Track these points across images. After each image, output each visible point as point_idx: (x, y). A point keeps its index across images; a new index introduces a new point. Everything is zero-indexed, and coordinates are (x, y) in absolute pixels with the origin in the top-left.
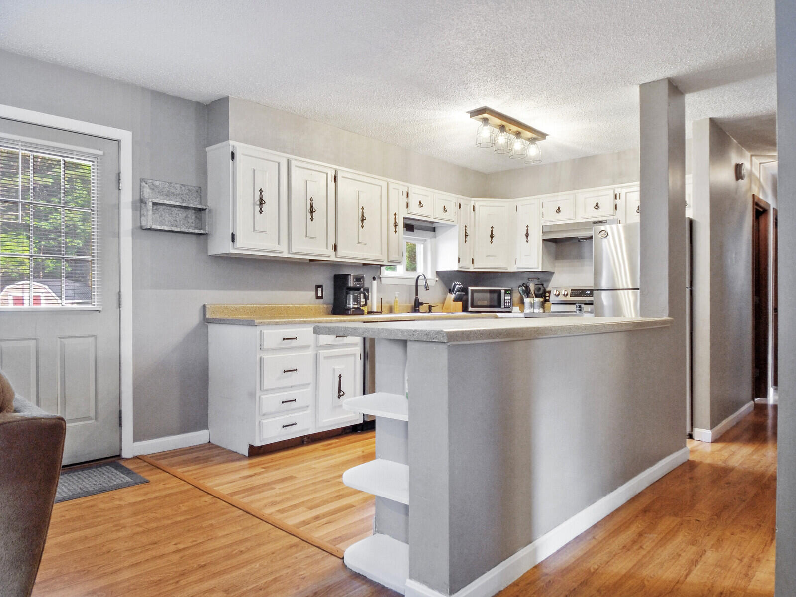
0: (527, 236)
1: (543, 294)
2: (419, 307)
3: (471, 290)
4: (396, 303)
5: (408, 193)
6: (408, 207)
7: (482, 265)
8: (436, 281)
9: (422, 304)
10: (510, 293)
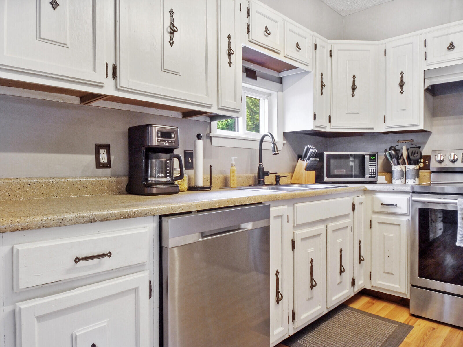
0: (402, 85)
2: (264, 178)
3: (327, 155)
4: (233, 172)
5: (248, 10)
6: (248, 31)
7: (343, 123)
8: (284, 144)
9: (267, 174)
10: (375, 160)
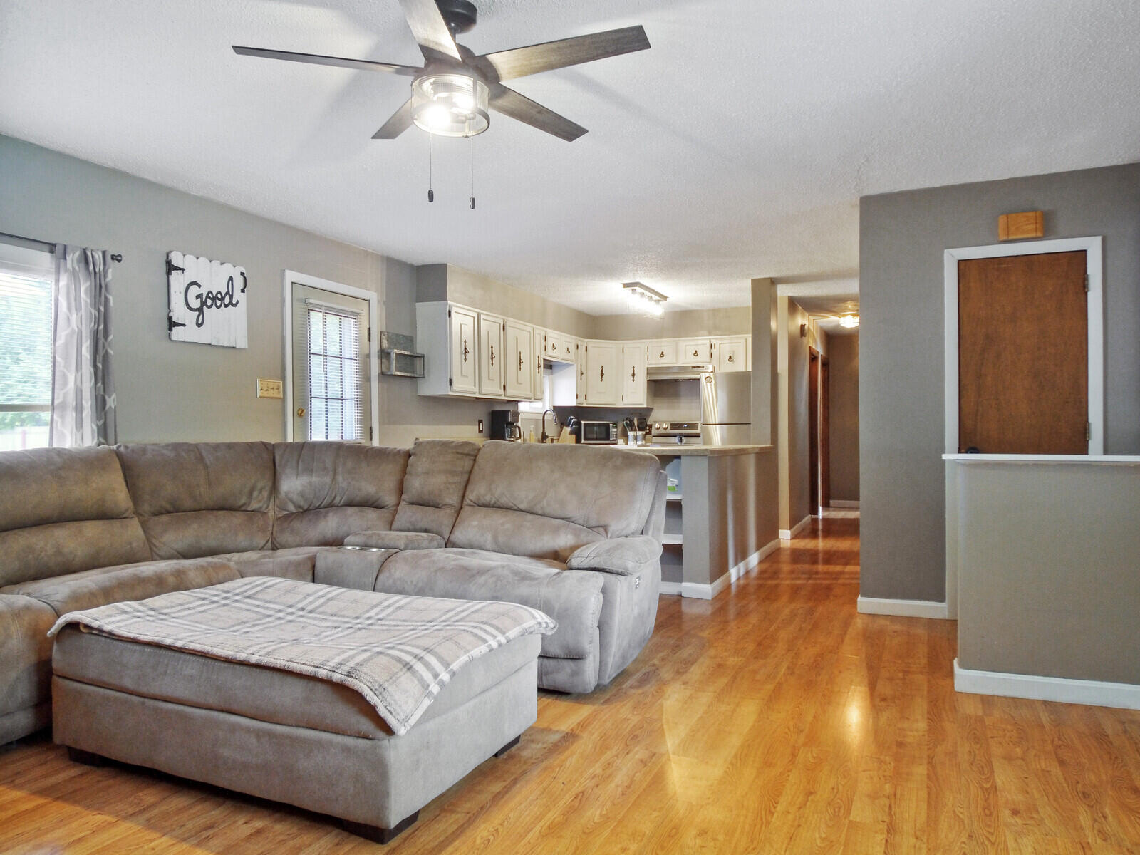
0: (633, 375)
1: (644, 426)
3: (584, 423)
5: (545, 337)
6: (545, 350)
7: (595, 401)
9: (548, 437)
10: (616, 427)
